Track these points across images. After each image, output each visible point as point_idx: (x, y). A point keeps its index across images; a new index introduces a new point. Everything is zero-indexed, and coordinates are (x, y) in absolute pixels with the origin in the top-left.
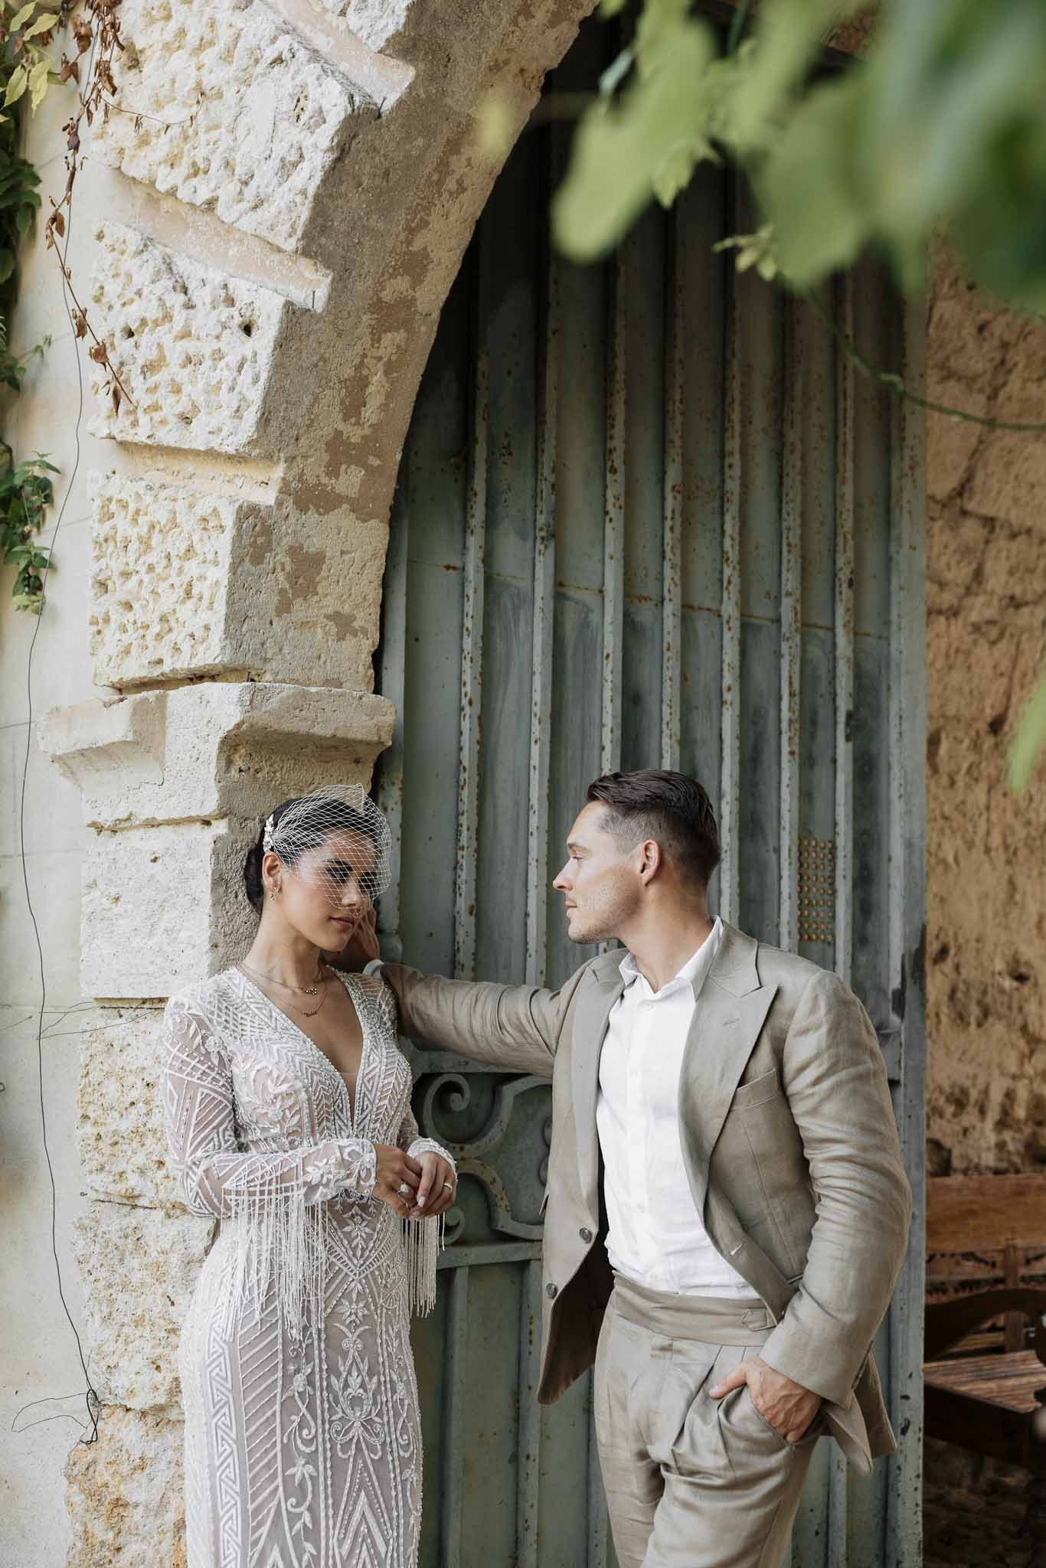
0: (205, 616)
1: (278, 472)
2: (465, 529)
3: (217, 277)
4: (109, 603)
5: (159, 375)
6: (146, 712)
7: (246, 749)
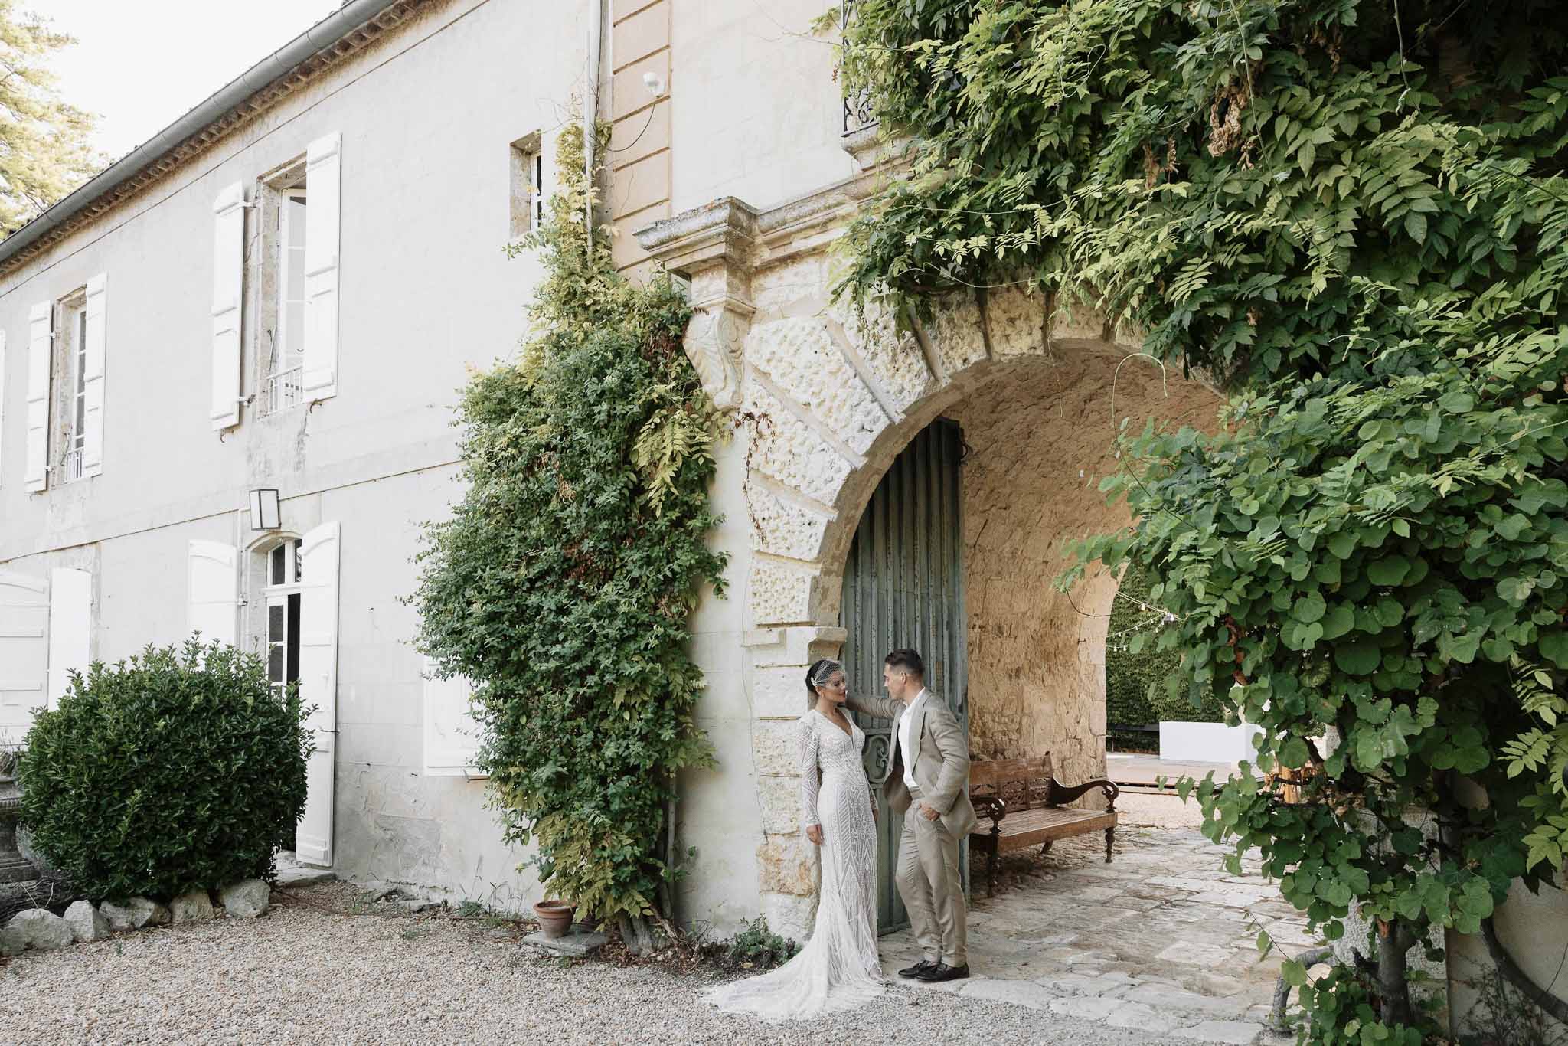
0: (799, 607)
1: (820, 566)
2: (856, 575)
3: (798, 507)
4: (757, 599)
5: (777, 534)
6: (783, 635)
7: (815, 645)
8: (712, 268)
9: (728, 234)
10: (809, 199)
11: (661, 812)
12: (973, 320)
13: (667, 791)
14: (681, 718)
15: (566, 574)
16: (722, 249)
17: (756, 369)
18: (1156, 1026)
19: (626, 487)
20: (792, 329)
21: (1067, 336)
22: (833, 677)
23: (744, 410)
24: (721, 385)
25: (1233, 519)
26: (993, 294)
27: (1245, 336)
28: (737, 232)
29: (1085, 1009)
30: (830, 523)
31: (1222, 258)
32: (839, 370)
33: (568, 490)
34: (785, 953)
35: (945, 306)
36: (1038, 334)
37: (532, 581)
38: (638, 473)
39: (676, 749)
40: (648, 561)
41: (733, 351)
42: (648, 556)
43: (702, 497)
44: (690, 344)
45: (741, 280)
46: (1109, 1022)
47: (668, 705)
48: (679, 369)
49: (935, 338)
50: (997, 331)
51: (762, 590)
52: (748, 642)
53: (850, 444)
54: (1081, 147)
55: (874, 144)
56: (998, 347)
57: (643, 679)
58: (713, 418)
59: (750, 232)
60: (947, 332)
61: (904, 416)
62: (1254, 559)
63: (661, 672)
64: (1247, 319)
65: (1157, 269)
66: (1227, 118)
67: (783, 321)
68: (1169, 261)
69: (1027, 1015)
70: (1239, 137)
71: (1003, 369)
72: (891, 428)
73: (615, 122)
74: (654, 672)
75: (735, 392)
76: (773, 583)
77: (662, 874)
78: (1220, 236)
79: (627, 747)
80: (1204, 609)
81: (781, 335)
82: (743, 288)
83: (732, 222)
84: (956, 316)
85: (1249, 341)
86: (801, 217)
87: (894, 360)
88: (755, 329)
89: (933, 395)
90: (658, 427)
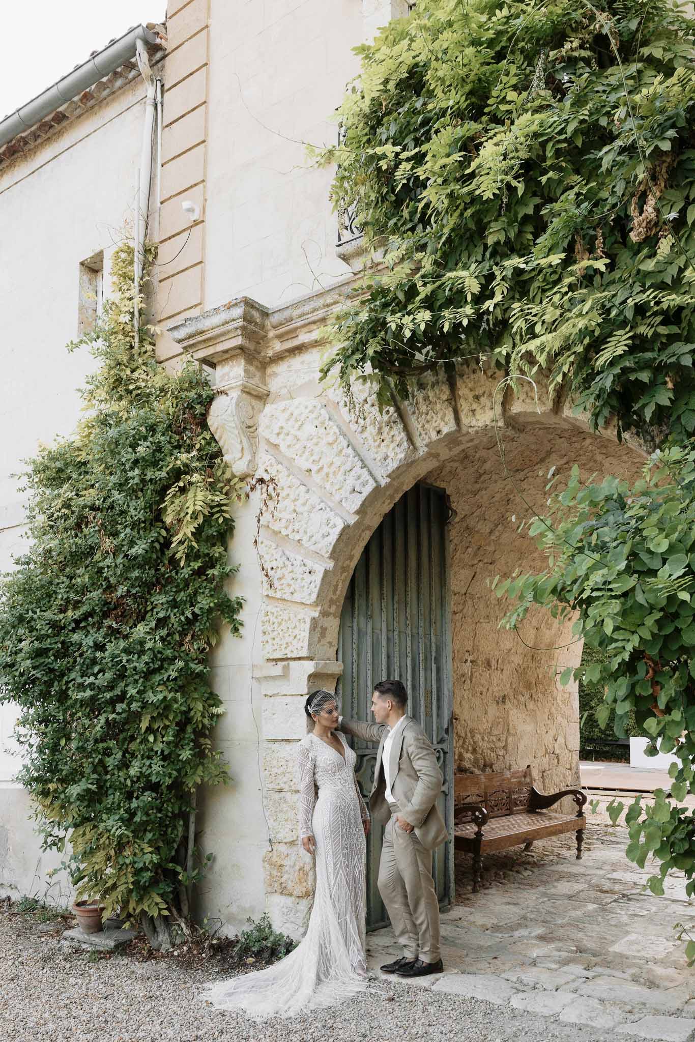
0: (301, 644)
1: (319, 608)
2: (353, 617)
3: (300, 558)
4: (266, 637)
5: (283, 581)
6: (286, 669)
7: (313, 677)
8: (232, 357)
9: (243, 328)
10: (311, 298)
11: (181, 823)
12: (445, 397)
13: (188, 804)
14: (202, 740)
15: (105, 615)
16: (238, 341)
17: (268, 442)
18: (602, 1022)
19: (157, 541)
20: (297, 408)
21: (522, 410)
22: (327, 706)
23: (257, 476)
24: (240, 455)
25: (644, 556)
26: (462, 376)
27: (664, 398)
28: (252, 327)
29: (542, 1005)
30: (326, 572)
31: (642, 329)
32: (335, 441)
33: (108, 543)
34: (283, 950)
35: (422, 386)
36: (498, 409)
37: (77, 622)
38: (167, 530)
39: (195, 768)
40: (174, 604)
41: (249, 427)
42: (174, 600)
43: (221, 549)
44: (212, 421)
45: (257, 367)
46: (562, 1018)
47: (189, 729)
48: (203, 442)
49: (414, 413)
50: (464, 406)
51: (270, 629)
52: (258, 674)
53: (343, 503)
54: (525, 242)
55: (362, 252)
56: (465, 420)
57: (165, 707)
58: (232, 483)
59: (263, 327)
60: (423, 408)
61: (388, 480)
62: (664, 595)
63: (181, 701)
64: (665, 383)
65: (587, 341)
66: (645, 207)
67: (290, 401)
68: (597, 334)
69: (490, 1010)
70: (656, 224)
71: (472, 440)
72: (377, 490)
73: (161, 242)
74: (175, 700)
75: (250, 461)
76: (280, 624)
77: (180, 877)
78: (641, 310)
79: (150, 766)
80: (619, 644)
81: (289, 412)
82: (258, 374)
83: (247, 318)
84: (431, 394)
85: (668, 403)
86: (304, 314)
87: (380, 432)
88: (268, 409)
89: (413, 462)
90: (183, 490)
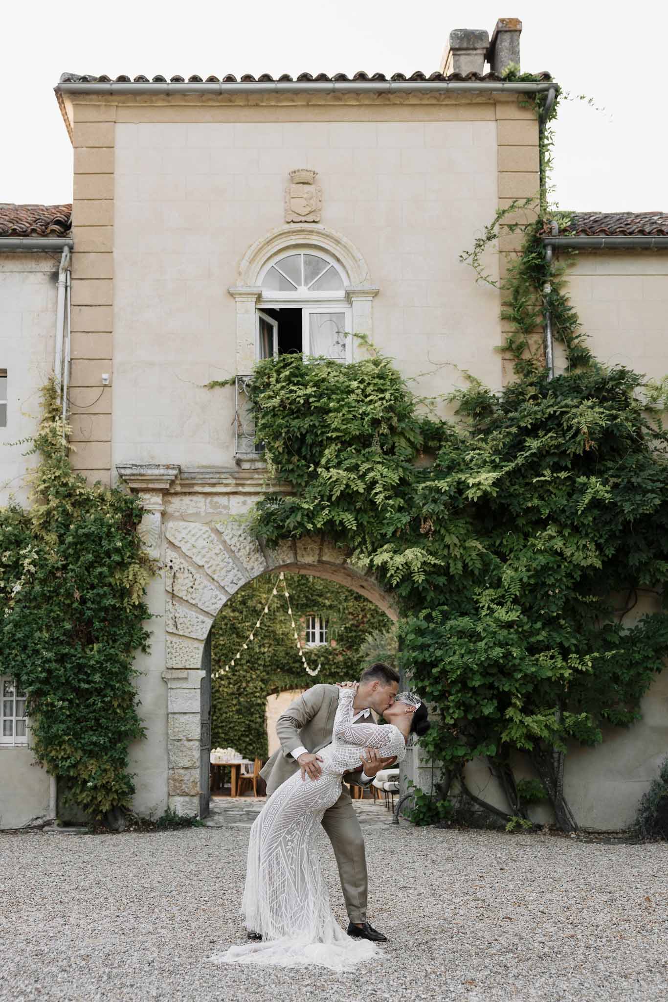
5: (183, 626)
6: (188, 674)
7: (203, 680)
8: (154, 490)
9: (171, 480)
12: (289, 545)
16: (166, 486)
17: (172, 543)
20: (194, 528)
21: (328, 560)
23: (165, 562)
28: (174, 479)
32: (220, 553)
36: (316, 557)
49: (272, 553)
50: (299, 552)
52: (164, 677)
53: (226, 588)
55: (252, 461)
56: (300, 559)
59: (177, 479)
67: (188, 523)
73: (72, 387)
76: (181, 649)
81: (188, 530)
82: (166, 502)
83: (176, 475)
86: (205, 479)
87: (249, 554)
88: (171, 524)
